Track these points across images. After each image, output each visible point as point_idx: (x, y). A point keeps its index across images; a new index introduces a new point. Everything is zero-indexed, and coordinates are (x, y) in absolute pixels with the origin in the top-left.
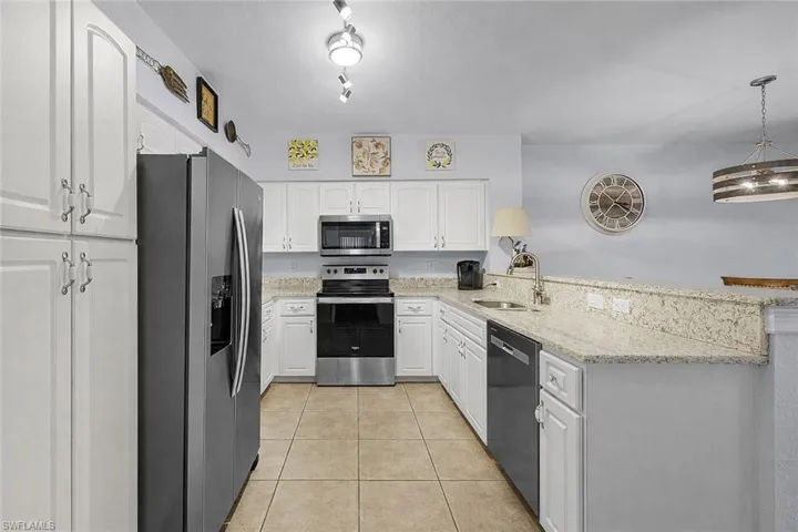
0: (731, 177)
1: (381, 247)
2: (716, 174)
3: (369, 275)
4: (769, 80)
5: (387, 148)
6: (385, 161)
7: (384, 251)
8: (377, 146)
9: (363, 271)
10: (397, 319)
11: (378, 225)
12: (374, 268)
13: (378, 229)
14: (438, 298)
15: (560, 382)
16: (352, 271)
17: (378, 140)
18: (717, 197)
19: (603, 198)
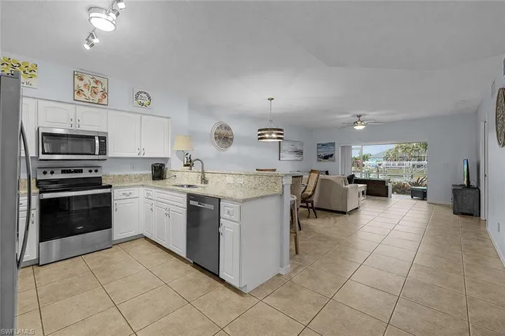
0: (263, 132)
1: (99, 154)
2: (259, 130)
3: (86, 174)
4: (272, 99)
5: (105, 86)
6: (103, 95)
7: (101, 157)
8: (97, 82)
9: (81, 171)
10: (114, 202)
11: (97, 138)
12: (90, 169)
13: (97, 142)
14: (143, 186)
15: (231, 213)
16: (69, 172)
17: (98, 79)
18: (259, 139)
19: (219, 134)
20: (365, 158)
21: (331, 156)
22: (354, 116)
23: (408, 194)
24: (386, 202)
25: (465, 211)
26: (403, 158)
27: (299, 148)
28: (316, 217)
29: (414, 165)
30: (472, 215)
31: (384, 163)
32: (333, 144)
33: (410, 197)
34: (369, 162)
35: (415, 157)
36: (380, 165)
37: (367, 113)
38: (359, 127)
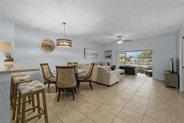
0: (59, 41)
4: (65, 23)
18: (57, 45)
19: (45, 44)
20: (131, 57)
21: (110, 56)
22: (117, 37)
23: (144, 73)
24: (134, 78)
25: (171, 86)
26: (144, 58)
27: (96, 53)
28: (92, 89)
29: (149, 60)
30: (175, 88)
31: (138, 59)
32: (111, 51)
33: (145, 74)
34: (132, 59)
35: (149, 57)
36: (136, 60)
37: (123, 35)
38: (120, 42)
